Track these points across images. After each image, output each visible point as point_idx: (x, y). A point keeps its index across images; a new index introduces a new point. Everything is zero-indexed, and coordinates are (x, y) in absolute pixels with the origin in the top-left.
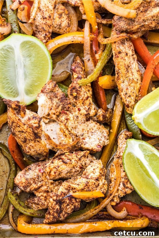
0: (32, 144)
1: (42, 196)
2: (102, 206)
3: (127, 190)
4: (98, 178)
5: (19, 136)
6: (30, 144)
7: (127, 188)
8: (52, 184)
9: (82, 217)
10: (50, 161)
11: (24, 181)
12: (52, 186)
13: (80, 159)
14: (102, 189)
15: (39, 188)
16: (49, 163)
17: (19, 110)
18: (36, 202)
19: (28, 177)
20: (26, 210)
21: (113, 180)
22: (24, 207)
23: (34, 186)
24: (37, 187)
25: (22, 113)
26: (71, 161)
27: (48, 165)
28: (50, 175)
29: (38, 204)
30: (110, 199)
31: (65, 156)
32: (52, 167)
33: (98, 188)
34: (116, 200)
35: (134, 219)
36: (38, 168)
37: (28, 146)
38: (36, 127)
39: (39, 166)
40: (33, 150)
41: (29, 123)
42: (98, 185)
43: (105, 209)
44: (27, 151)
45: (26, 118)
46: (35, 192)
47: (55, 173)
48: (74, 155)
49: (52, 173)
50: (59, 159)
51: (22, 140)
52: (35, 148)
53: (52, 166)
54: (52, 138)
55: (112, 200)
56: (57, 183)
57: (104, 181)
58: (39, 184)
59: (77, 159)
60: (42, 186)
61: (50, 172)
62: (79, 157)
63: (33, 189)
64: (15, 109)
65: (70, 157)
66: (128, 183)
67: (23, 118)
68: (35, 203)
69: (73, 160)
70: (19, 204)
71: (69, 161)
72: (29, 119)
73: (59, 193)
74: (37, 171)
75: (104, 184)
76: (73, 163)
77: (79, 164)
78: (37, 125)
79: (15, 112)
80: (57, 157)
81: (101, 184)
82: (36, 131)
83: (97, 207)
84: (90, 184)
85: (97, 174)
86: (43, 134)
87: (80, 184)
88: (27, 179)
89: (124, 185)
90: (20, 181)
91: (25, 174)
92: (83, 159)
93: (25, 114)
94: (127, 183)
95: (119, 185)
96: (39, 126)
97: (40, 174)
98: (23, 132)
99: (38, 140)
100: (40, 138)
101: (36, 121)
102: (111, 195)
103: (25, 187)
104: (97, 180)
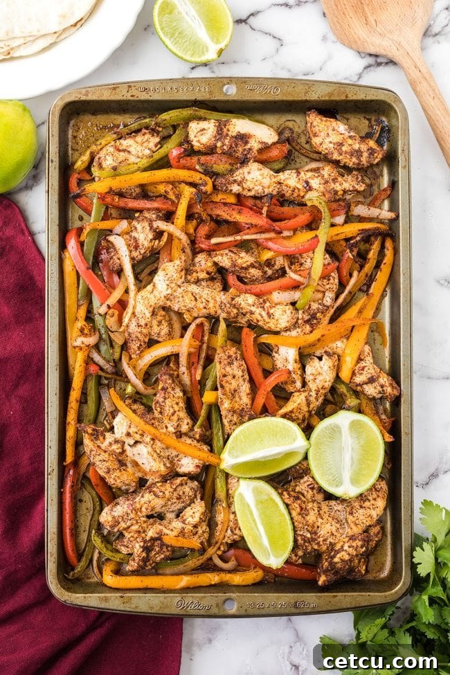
0: (117, 473)
1: (132, 537)
2: (206, 557)
3: (235, 537)
4: (197, 524)
5: (101, 466)
6: (114, 475)
7: (236, 534)
8: (145, 522)
9: (181, 568)
10: (141, 495)
11: (110, 519)
12: (145, 525)
13: (175, 490)
14: (202, 538)
15: (129, 527)
16: (139, 498)
17: (98, 435)
18: (125, 544)
19: (116, 514)
20: (114, 554)
21: (219, 523)
22: (111, 551)
23: (123, 525)
24: (126, 526)
25: (101, 438)
26: (164, 493)
27: (137, 500)
28: (141, 512)
29: (127, 547)
30: (215, 548)
31: (157, 488)
32: (142, 502)
33: (197, 537)
34: (222, 549)
35: (246, 570)
36: (127, 503)
37: (113, 476)
38: (120, 453)
39: (128, 500)
40: (118, 481)
41: (110, 449)
42: (197, 532)
43: (211, 559)
44: (112, 483)
45: (107, 443)
46: (124, 532)
47: (147, 509)
48: (168, 485)
49: (143, 509)
50: (150, 492)
51: (105, 470)
52: (122, 478)
53: (143, 500)
54: (140, 463)
55: (219, 549)
56: (151, 520)
57: (204, 527)
58: (129, 523)
59: (172, 490)
60: (132, 525)
61: (141, 509)
62: (174, 487)
63: (122, 528)
64: (92, 435)
65: (163, 489)
66: (237, 529)
67: (102, 443)
68: (124, 546)
69: (167, 493)
70: (106, 547)
71: (162, 494)
72: (111, 444)
73: (148, 538)
74: (125, 506)
75: (204, 532)
76: (167, 496)
77: (175, 494)
78: (120, 450)
79: (93, 438)
80: (149, 488)
81: (200, 532)
82: (120, 458)
83: (201, 557)
84: (186, 531)
85: (197, 519)
86: (129, 459)
87: (174, 529)
88: (114, 517)
89: (232, 531)
90: (106, 519)
91: (112, 510)
92: (180, 488)
93: (104, 438)
94: (235, 529)
95: (227, 529)
96: (124, 451)
97: (129, 511)
98: (104, 461)
99: (124, 468)
100: (126, 465)
101: (119, 445)
102: (217, 543)
103: (113, 527)
104: (195, 526)
